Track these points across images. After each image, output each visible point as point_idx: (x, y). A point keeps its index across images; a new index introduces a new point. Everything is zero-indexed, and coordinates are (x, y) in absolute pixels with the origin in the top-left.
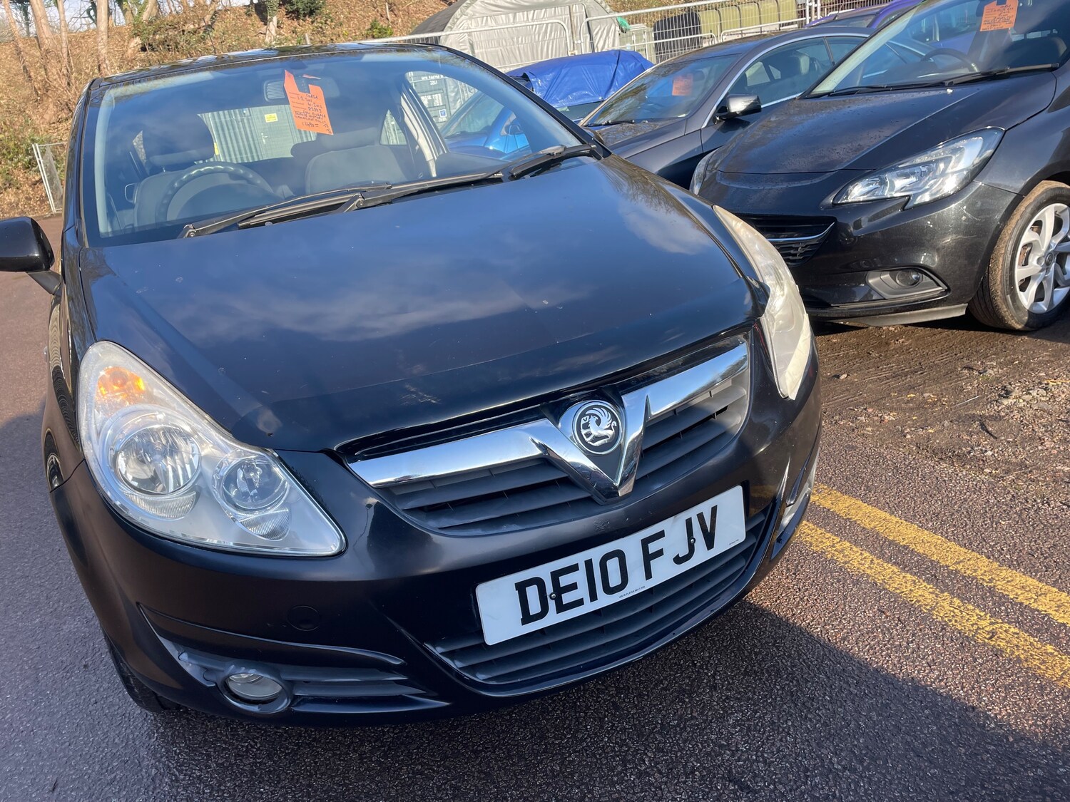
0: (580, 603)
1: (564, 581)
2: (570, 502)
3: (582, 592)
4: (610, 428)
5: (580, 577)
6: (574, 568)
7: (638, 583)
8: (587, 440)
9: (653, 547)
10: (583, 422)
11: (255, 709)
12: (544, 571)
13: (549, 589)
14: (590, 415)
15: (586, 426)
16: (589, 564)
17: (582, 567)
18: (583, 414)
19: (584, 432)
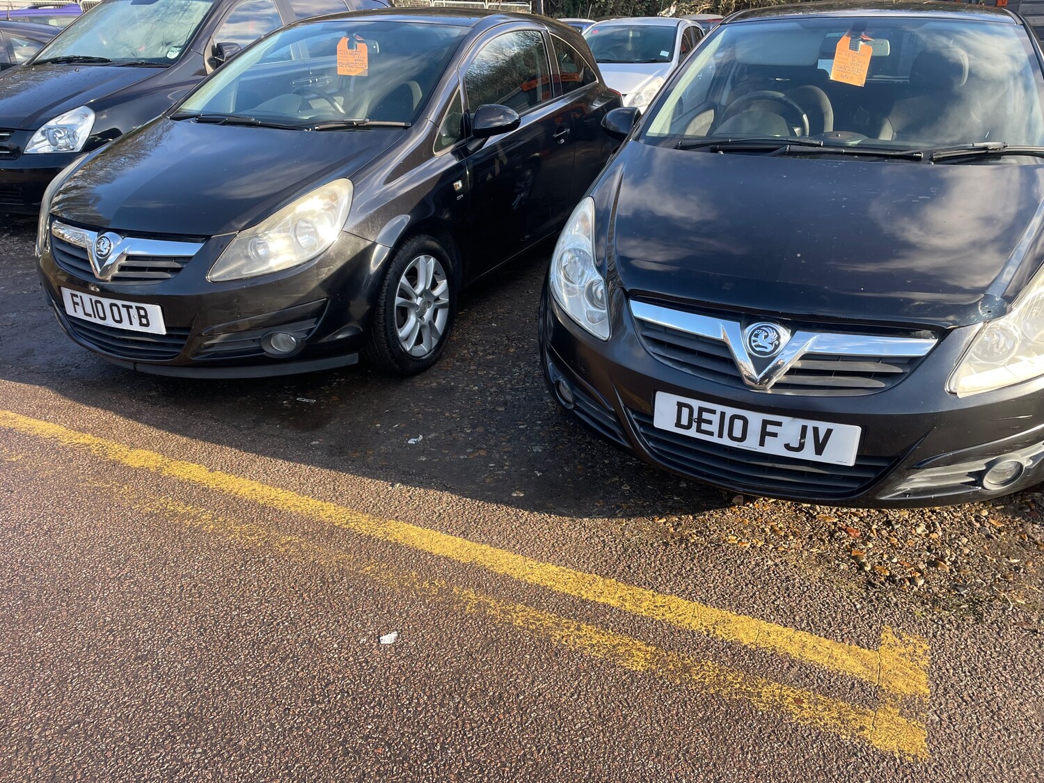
0: (711, 434)
1: (706, 416)
2: (730, 375)
3: (714, 428)
4: (772, 344)
5: (715, 419)
6: (713, 412)
7: (752, 444)
8: (753, 344)
9: (770, 428)
10: (756, 332)
11: (564, 403)
12: (696, 404)
13: (695, 415)
14: (763, 330)
15: (756, 336)
16: (723, 414)
17: (718, 414)
18: (759, 328)
19: (753, 338)
